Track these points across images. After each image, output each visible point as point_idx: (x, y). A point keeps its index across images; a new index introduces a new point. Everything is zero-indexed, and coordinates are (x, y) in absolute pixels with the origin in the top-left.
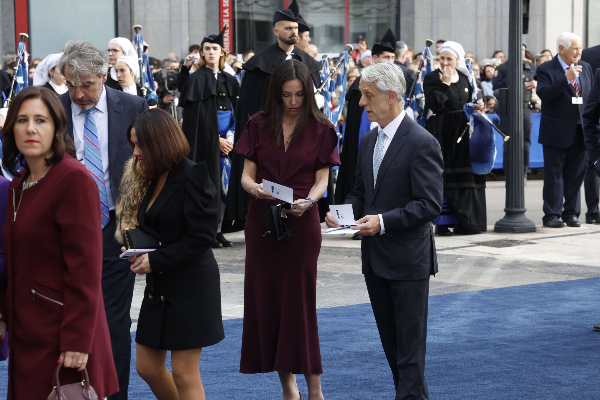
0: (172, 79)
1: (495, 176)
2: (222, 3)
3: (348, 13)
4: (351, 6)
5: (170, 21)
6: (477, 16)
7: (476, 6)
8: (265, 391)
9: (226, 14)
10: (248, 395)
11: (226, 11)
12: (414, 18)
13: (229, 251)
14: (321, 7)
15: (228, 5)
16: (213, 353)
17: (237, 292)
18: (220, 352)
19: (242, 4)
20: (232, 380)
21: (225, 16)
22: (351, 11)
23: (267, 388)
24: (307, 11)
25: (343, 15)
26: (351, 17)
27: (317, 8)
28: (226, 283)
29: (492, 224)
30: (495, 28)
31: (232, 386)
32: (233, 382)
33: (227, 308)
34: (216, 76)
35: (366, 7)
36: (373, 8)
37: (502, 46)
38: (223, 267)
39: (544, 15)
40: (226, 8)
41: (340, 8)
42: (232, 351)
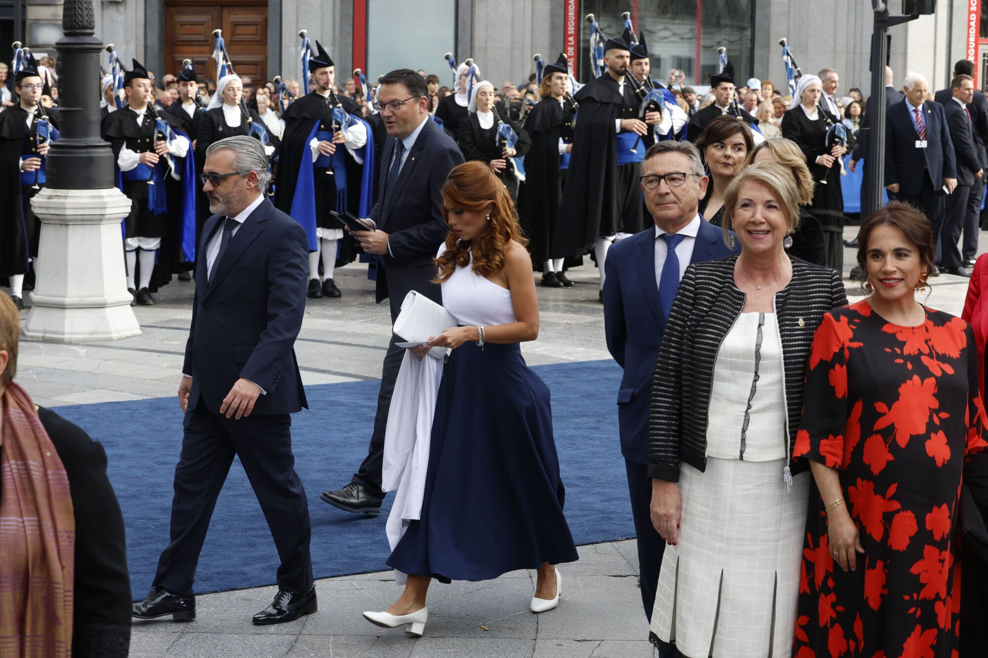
0: (515, 110)
1: (850, 220)
2: (568, 30)
3: (698, 45)
4: (702, 37)
5: (512, 48)
6: (835, 52)
7: (835, 41)
8: (608, 438)
9: (571, 42)
10: (589, 442)
11: (571, 39)
12: (769, 51)
14: (669, 37)
15: (573, 32)
18: (560, 396)
19: (587, 31)
20: (572, 426)
21: (570, 44)
22: (702, 43)
23: (609, 436)
24: (656, 41)
25: (694, 46)
26: (702, 48)
27: (665, 38)
29: (847, 271)
30: (854, 65)
31: (573, 432)
32: (575, 428)
33: (568, 351)
34: (562, 105)
35: (718, 38)
36: (725, 39)
37: (860, 84)
38: (564, 308)
39: (905, 54)
40: (571, 35)
41: (690, 38)
42: (573, 396)
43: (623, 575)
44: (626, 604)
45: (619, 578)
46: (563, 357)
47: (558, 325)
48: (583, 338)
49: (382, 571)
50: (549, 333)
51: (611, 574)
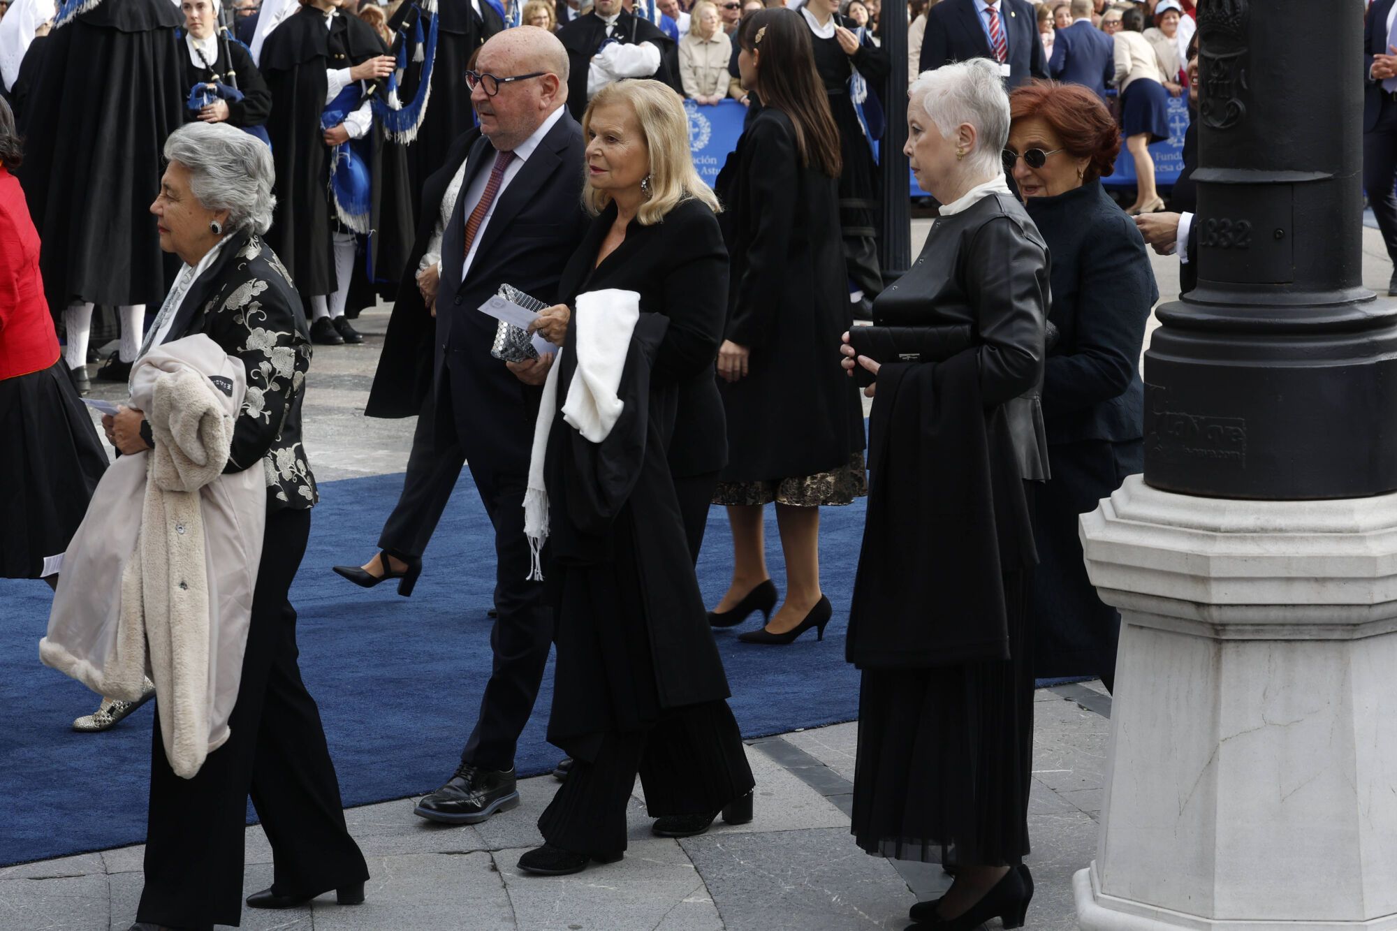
13: (361, 349)
16: (334, 539)
17: (377, 426)
28: (356, 409)
33: (359, 457)
38: (350, 380)
43: (462, 849)
44: (470, 901)
45: (457, 857)
46: (350, 468)
47: (340, 411)
48: (386, 433)
49: (33, 861)
50: (324, 426)
51: (442, 850)
